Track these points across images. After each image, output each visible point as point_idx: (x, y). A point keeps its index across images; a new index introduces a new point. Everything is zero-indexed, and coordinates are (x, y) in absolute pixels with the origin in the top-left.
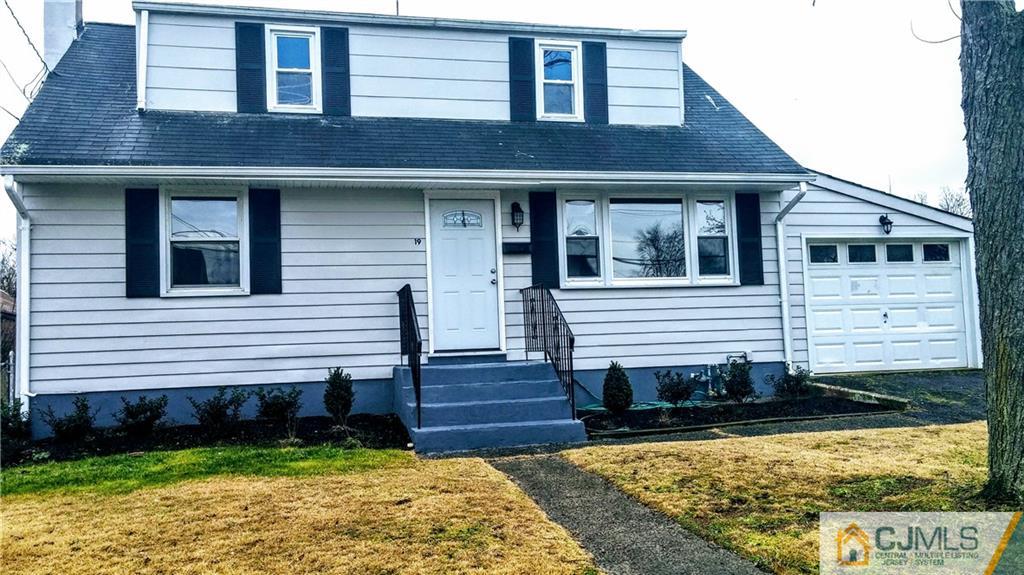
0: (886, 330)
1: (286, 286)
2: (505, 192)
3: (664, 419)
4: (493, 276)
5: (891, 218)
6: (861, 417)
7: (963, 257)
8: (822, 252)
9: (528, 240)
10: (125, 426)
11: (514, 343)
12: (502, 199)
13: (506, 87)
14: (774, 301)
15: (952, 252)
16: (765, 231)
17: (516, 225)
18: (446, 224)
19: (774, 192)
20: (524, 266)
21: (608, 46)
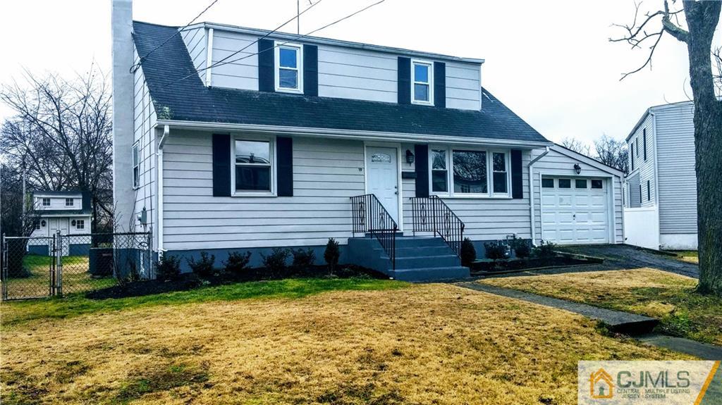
0: (575, 224)
1: (295, 192)
2: (403, 144)
3: (497, 267)
4: (396, 190)
5: (580, 165)
6: (579, 266)
7: (609, 188)
8: (547, 182)
9: (414, 171)
10: (228, 268)
11: (408, 227)
12: (402, 148)
13: (396, 84)
14: (528, 207)
15: (604, 185)
16: (524, 170)
17: (409, 162)
18: (373, 161)
19: (529, 150)
20: (412, 185)
21: (446, 65)
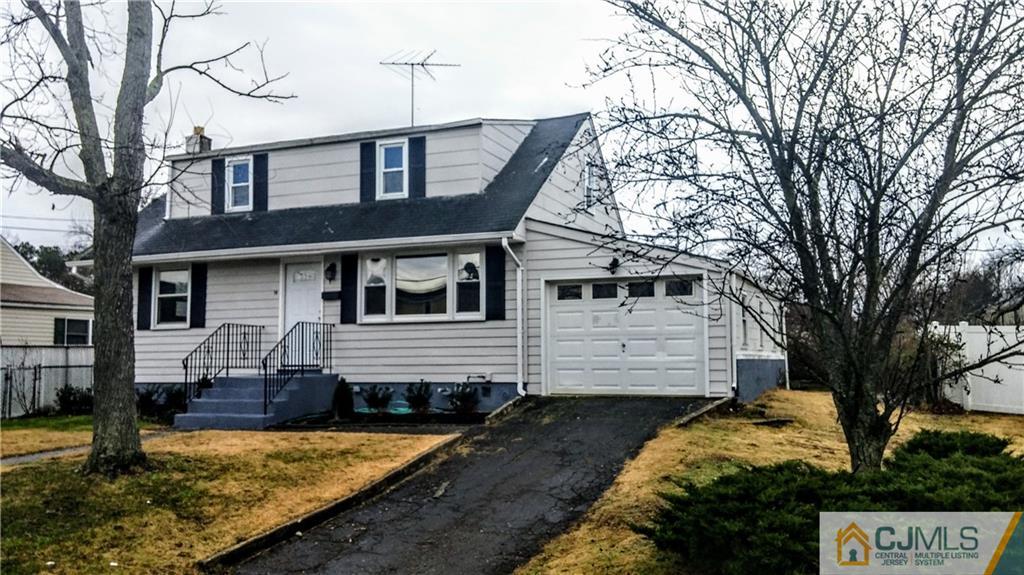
0: (624, 359)
1: (208, 323)
2: (327, 257)
8: (568, 291)
9: (340, 290)
12: (325, 261)
13: (358, 179)
14: (514, 333)
15: (695, 288)
16: (510, 276)
17: (332, 279)
18: (295, 281)
20: (336, 307)
21: (427, 138)
